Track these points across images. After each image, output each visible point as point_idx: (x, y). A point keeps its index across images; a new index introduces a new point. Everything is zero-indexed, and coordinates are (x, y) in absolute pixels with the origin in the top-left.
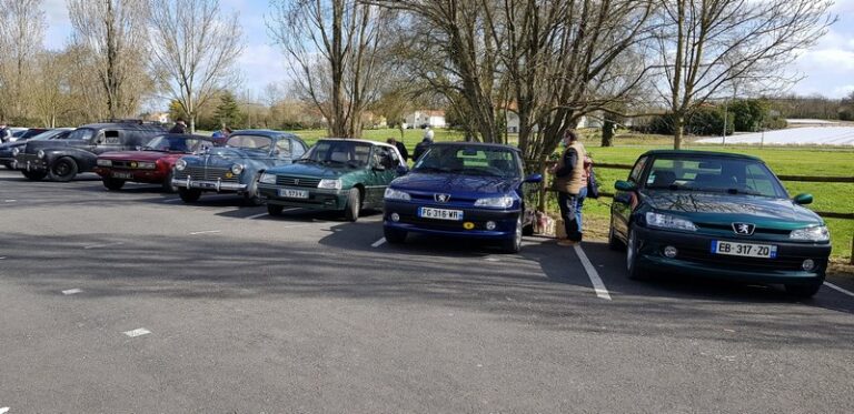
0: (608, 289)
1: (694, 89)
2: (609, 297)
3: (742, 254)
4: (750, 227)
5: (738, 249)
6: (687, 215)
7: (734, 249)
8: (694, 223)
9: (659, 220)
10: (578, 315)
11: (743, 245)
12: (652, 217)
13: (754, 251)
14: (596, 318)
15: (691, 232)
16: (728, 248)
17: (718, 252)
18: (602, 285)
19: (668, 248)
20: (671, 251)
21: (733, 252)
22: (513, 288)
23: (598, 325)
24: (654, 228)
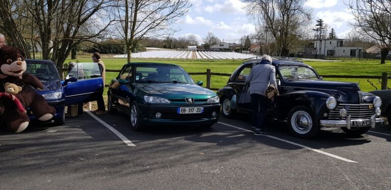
0: (130, 140)
1: (135, 33)
2: (133, 145)
3: (190, 113)
4: (192, 99)
5: (188, 110)
6: (164, 96)
7: (187, 111)
8: (169, 100)
9: (151, 99)
10: (128, 162)
11: (191, 108)
12: (147, 98)
13: (195, 111)
14: (139, 161)
15: (167, 104)
16: (185, 110)
17: (180, 113)
18: (125, 138)
19: (158, 113)
20: (158, 115)
21: (187, 112)
22: (79, 151)
23: (143, 166)
24: (149, 104)
